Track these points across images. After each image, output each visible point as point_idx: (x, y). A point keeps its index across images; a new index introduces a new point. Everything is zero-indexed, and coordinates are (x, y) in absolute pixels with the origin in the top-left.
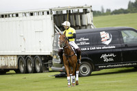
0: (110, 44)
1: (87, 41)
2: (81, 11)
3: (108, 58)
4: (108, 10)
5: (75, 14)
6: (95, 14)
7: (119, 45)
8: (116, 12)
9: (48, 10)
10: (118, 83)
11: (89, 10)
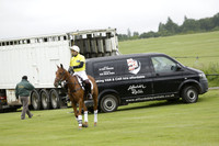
0: (139, 73)
1: (111, 71)
2: (104, 34)
3: (137, 89)
4: (136, 34)
5: (97, 39)
6: (121, 38)
7: (150, 74)
8: (145, 36)
9: (64, 34)
10: (149, 120)
11: (113, 33)
